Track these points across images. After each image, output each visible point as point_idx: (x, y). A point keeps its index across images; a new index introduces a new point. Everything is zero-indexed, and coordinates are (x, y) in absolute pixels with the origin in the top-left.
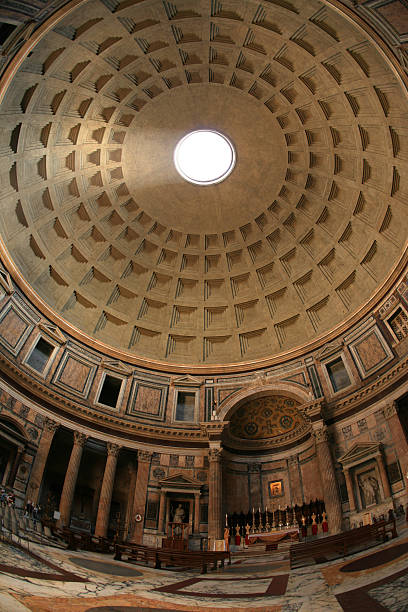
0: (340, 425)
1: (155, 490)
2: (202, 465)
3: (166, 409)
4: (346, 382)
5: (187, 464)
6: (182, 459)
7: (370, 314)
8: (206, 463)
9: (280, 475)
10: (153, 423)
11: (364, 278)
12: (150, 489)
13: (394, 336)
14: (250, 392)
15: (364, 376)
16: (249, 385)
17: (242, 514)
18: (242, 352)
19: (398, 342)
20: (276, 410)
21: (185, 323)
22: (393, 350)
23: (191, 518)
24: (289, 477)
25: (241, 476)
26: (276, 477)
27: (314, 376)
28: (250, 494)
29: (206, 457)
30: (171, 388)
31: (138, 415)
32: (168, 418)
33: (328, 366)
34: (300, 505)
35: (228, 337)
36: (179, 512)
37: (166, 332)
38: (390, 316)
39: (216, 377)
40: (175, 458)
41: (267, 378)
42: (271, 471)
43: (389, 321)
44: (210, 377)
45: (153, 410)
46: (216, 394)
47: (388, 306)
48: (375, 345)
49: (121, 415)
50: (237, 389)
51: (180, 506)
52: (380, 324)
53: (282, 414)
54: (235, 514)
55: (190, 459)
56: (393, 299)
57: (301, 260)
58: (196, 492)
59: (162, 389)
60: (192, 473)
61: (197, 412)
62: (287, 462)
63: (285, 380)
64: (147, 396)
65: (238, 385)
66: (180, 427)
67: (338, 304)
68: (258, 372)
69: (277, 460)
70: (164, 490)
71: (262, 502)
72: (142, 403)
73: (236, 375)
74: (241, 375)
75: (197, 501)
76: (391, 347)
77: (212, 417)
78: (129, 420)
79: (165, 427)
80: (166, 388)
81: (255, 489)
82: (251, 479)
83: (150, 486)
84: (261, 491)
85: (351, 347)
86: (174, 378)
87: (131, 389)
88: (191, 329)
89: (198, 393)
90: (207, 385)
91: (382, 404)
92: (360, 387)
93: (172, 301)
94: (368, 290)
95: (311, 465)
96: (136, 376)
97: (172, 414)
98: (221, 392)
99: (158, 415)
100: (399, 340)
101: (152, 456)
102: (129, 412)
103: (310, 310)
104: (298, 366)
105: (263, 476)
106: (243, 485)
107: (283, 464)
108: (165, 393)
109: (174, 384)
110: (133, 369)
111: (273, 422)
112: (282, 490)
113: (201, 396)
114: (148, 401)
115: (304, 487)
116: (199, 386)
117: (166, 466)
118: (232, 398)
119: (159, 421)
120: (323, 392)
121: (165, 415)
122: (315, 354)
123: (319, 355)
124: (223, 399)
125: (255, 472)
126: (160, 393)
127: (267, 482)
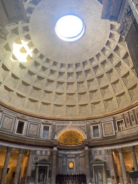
0: (94, 149)
1: (35, 165)
2: (50, 155)
3: (39, 133)
4: (98, 135)
5: (45, 154)
6: (44, 152)
7: (112, 116)
8: (52, 153)
9: (73, 160)
10: (35, 139)
11: (115, 102)
12: (33, 165)
13: (117, 128)
15: (104, 136)
16: (67, 126)
17: (60, 175)
18: (67, 112)
20: (74, 135)
22: (116, 133)
23: (45, 176)
24: (76, 162)
25: (60, 159)
26: (71, 160)
27: (88, 129)
28: (63, 166)
29: (51, 152)
30: (41, 124)
31: (30, 136)
32: (40, 137)
33: (94, 127)
35: (62, 105)
37: (40, 101)
38: (119, 121)
39: (57, 121)
40: (41, 152)
42: (70, 158)
43: (117, 122)
44: (55, 121)
45: (35, 134)
46: (56, 128)
47: (119, 117)
48: (110, 127)
49: (24, 137)
50: (63, 127)
51: (42, 171)
52: (114, 121)
53: (76, 138)
54: (58, 174)
55: (46, 152)
56: (121, 116)
58: (48, 165)
59: (38, 125)
60: (47, 158)
61: (50, 134)
62: (76, 155)
63: (79, 127)
64: (33, 128)
65: (64, 125)
66: (44, 140)
67: (103, 106)
68: (70, 122)
69: (72, 154)
70: (38, 165)
71: (66, 170)
72: (31, 131)
73: (63, 121)
74: (65, 122)
75: (48, 169)
76: (115, 131)
77: (55, 138)
78: (27, 139)
79: (39, 140)
80: (40, 125)
81: (64, 164)
82: (64, 160)
83: (33, 164)
84: (66, 165)
85: (102, 124)
86: (42, 120)
87: (28, 126)
88: (49, 100)
89: (50, 127)
90: (53, 124)
91: (108, 148)
92: (102, 139)
93: (43, 88)
94: (114, 107)
95: (83, 159)
96: (29, 120)
97: (41, 135)
98: (58, 127)
99: (36, 135)
100: (119, 131)
101: (34, 152)
102: (27, 135)
103: (92, 103)
104: (84, 123)
105: (67, 159)
106: (61, 162)
107: (74, 156)
108: (39, 126)
109: (43, 123)
110: (28, 117)
111: (73, 139)
112: (73, 166)
113: (51, 128)
114: (33, 130)
115: (80, 167)
116: (51, 124)
117: (39, 155)
118: (61, 130)
119: (37, 138)
120: (90, 136)
121: (39, 135)
122: (90, 121)
123: (91, 123)
124: (58, 130)
125: (65, 157)
126: (37, 127)
127: (68, 162)
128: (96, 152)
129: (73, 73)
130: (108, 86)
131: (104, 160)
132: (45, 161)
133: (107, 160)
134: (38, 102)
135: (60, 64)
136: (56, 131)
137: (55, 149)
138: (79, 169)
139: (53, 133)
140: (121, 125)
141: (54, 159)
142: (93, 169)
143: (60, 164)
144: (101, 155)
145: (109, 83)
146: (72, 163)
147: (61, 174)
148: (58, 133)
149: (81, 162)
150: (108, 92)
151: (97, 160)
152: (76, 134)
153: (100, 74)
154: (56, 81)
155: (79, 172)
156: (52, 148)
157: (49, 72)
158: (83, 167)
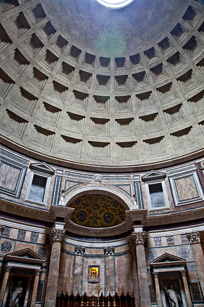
0: (153, 235)
2: (43, 242)
3: (22, 188)
4: (161, 203)
5: (32, 239)
6: (28, 235)
7: (193, 162)
8: (49, 240)
9: (98, 261)
10: (9, 198)
11: (197, 135)
14: (89, 188)
15: (177, 205)
16: (89, 182)
20: (104, 207)
21: (49, 119)
23: (27, 297)
24: (105, 266)
25: (69, 255)
26: (95, 262)
27: (138, 191)
28: (74, 275)
30: (29, 170)
32: (22, 196)
34: (113, 294)
35: (79, 141)
36: (19, 291)
37: (32, 123)
39: (65, 170)
40: (22, 232)
41: (103, 181)
42: (92, 256)
45: (11, 187)
46: (63, 183)
48: (191, 185)
50: (80, 183)
51: (20, 282)
52: (199, 171)
54: (62, 294)
55: (34, 234)
58: (38, 268)
60: (36, 249)
61: (47, 196)
62: (105, 251)
63: (116, 186)
64: (7, 173)
65: (81, 180)
66: (31, 205)
67: (169, 144)
68: (97, 174)
69: (96, 248)
70: (10, 264)
71: (82, 285)
73: (80, 172)
74: (84, 173)
75: (37, 278)
77: (60, 202)
79: (18, 203)
80: (24, 169)
81: (78, 270)
82: (76, 260)
84: (82, 273)
85: (171, 179)
86: (32, 161)
88: (53, 126)
89: (50, 179)
90: (57, 174)
91: (189, 230)
92: (172, 210)
93: (43, 98)
95: (124, 259)
97: (26, 193)
98: (67, 182)
99: (14, 191)
101: (3, 229)
103: (146, 141)
104: (128, 179)
105: (85, 259)
106: (70, 266)
107: (101, 252)
108: (23, 173)
109: (31, 167)
111: (98, 216)
112: (98, 276)
113: (51, 183)
114: (8, 177)
115: (117, 277)
116: (52, 174)
117: (14, 240)
118: (74, 189)
119: (15, 197)
120: (143, 205)
121: (20, 192)
122: (142, 174)
123: (146, 177)
124: (68, 188)
125: (80, 254)
126: (19, 173)
127: (87, 266)
128: (158, 239)
129: (109, 77)
130: (180, 105)
132: (30, 256)
133: (190, 257)
134: (26, 123)
135: (85, 54)
137: (59, 226)
138: (115, 282)
139: (57, 194)
141: (53, 251)
142: (157, 280)
143: (66, 269)
144: (174, 247)
145: (183, 99)
146: (96, 268)
148: (66, 194)
149: (119, 267)
150: (179, 117)
151: (166, 257)
152: (107, 204)
153: (165, 81)
154: (71, 89)
155: (115, 290)
156: (51, 225)
157: (59, 66)
158: (124, 278)
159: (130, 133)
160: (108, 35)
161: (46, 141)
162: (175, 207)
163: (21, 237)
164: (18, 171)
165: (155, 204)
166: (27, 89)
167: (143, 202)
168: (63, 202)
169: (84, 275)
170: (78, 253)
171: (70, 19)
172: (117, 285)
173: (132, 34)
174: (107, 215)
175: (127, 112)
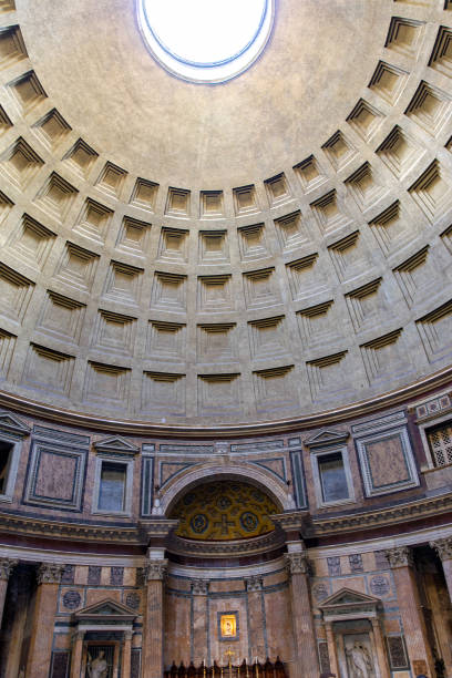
0: (323, 555)
1: (66, 629)
2: (133, 583)
3: (83, 491)
4: (341, 491)
5: (113, 580)
6: (106, 574)
7: (401, 408)
8: (141, 577)
9: (236, 604)
10: (64, 515)
11: (413, 347)
12: (57, 629)
13: (428, 455)
14: (205, 472)
15: (369, 494)
16: (204, 461)
17: (182, 667)
18: (200, 404)
19: (431, 466)
20: (238, 501)
21: (115, 342)
22: (421, 475)
23: (116, 675)
24: (248, 611)
25: (181, 599)
26: (229, 605)
27: (298, 469)
28: (193, 631)
29: (139, 570)
30: (92, 455)
31: (41, 502)
32: (87, 506)
33: (321, 460)
34: (262, 661)
35: (180, 377)
37: (84, 358)
38: (432, 423)
39: (159, 442)
40: (95, 571)
41: (231, 454)
42: (222, 595)
43: (428, 431)
44: (149, 441)
45: (64, 494)
46: (158, 470)
47: (433, 407)
48: (395, 455)
49: (14, 506)
50: (188, 464)
51: (102, 653)
52: (412, 427)
53: (245, 509)
54: (174, 667)
55: (117, 572)
56: (445, 402)
57: (320, 276)
58: (128, 628)
59: (76, 457)
60: (120, 596)
61: (130, 498)
62: (246, 583)
63: (256, 462)
64: (54, 470)
65: (190, 459)
66: (104, 519)
67: (357, 368)
68: (219, 443)
69: (231, 579)
70: (83, 628)
71: (208, 647)
72: (47, 483)
73: (188, 443)
74: (194, 443)
75: (128, 644)
76: (418, 469)
77: (154, 510)
78: (28, 514)
79: (82, 521)
80: (83, 455)
81: (200, 622)
82: (195, 605)
83: (57, 624)
84: (207, 627)
85: (359, 443)
86: (96, 437)
87: (30, 459)
88: (124, 355)
89: (131, 465)
90: (144, 453)
91: (388, 543)
92: (361, 506)
93: (96, 301)
94: (411, 368)
95: (280, 598)
96: (37, 437)
97: (92, 499)
98: (165, 466)
99: (71, 501)
100: (435, 465)
101: (62, 571)
102: (27, 500)
103: (312, 362)
104: (278, 447)
105: (211, 602)
106: (184, 614)
107: (240, 586)
108: (83, 463)
109: (96, 449)
110: (31, 423)
111: (231, 517)
112: (237, 629)
113: (135, 472)
114: (56, 477)
115: (269, 631)
116: (134, 454)
117: (83, 586)
118: (179, 477)
119: (73, 511)
120: (307, 497)
121: (82, 500)
122: (304, 436)
123: (311, 441)
124: (166, 478)
125: (201, 593)
126: (74, 464)
127: (215, 613)
128: (334, 562)
129: (224, 232)
130: (378, 281)
131: (377, 593)
132: (114, 611)
133: (390, 592)
134: (72, 361)
135: (166, 190)
136: (158, 482)
137: (157, 555)
138: (265, 639)
139: (147, 492)
140: (441, 441)
141: (150, 598)
142: (329, 634)
143: (178, 622)
144: (362, 576)
145: (384, 268)
146: (233, 617)
147: (187, 665)
148: (165, 489)
149: (272, 611)
150: (379, 307)
151: (345, 595)
152: (244, 495)
153: (345, 230)
154: (149, 270)
155: (267, 653)
156: (143, 551)
157: (118, 226)
158: (281, 631)
159: (279, 347)
160: (210, 141)
161: (115, 388)
162: (366, 499)
163: (94, 578)
164: (72, 462)
165: (332, 492)
166: (61, 291)
167: (306, 491)
168: (159, 510)
169: (211, 630)
170: (198, 591)
171: (123, 124)
172: (271, 644)
173: (263, 132)
174: (244, 517)
175: (270, 304)
